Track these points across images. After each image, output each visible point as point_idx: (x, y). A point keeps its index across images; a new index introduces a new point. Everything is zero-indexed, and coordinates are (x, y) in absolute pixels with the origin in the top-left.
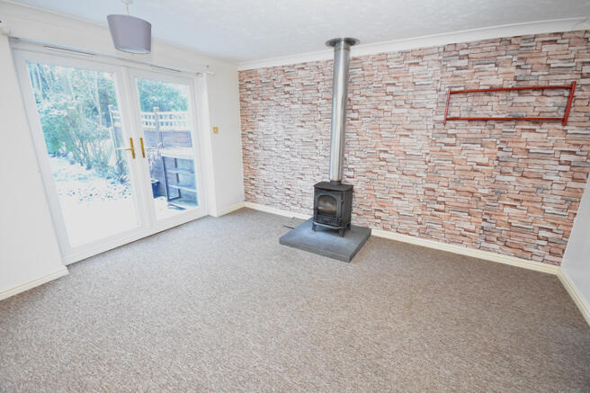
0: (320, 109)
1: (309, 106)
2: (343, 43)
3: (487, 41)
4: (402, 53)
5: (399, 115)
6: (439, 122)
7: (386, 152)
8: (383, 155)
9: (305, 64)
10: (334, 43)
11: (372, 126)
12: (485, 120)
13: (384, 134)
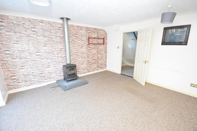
0: (53, 40)
1: (48, 38)
2: (65, 19)
3: (92, 28)
4: (78, 26)
5: (79, 43)
6: (87, 44)
7: (77, 53)
8: (77, 54)
9: (43, 21)
10: (62, 19)
11: (73, 46)
12: (95, 44)
13: (76, 48)
